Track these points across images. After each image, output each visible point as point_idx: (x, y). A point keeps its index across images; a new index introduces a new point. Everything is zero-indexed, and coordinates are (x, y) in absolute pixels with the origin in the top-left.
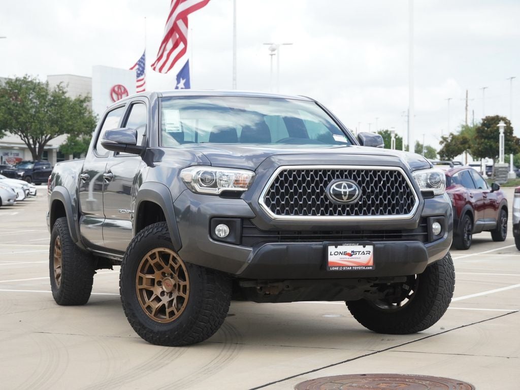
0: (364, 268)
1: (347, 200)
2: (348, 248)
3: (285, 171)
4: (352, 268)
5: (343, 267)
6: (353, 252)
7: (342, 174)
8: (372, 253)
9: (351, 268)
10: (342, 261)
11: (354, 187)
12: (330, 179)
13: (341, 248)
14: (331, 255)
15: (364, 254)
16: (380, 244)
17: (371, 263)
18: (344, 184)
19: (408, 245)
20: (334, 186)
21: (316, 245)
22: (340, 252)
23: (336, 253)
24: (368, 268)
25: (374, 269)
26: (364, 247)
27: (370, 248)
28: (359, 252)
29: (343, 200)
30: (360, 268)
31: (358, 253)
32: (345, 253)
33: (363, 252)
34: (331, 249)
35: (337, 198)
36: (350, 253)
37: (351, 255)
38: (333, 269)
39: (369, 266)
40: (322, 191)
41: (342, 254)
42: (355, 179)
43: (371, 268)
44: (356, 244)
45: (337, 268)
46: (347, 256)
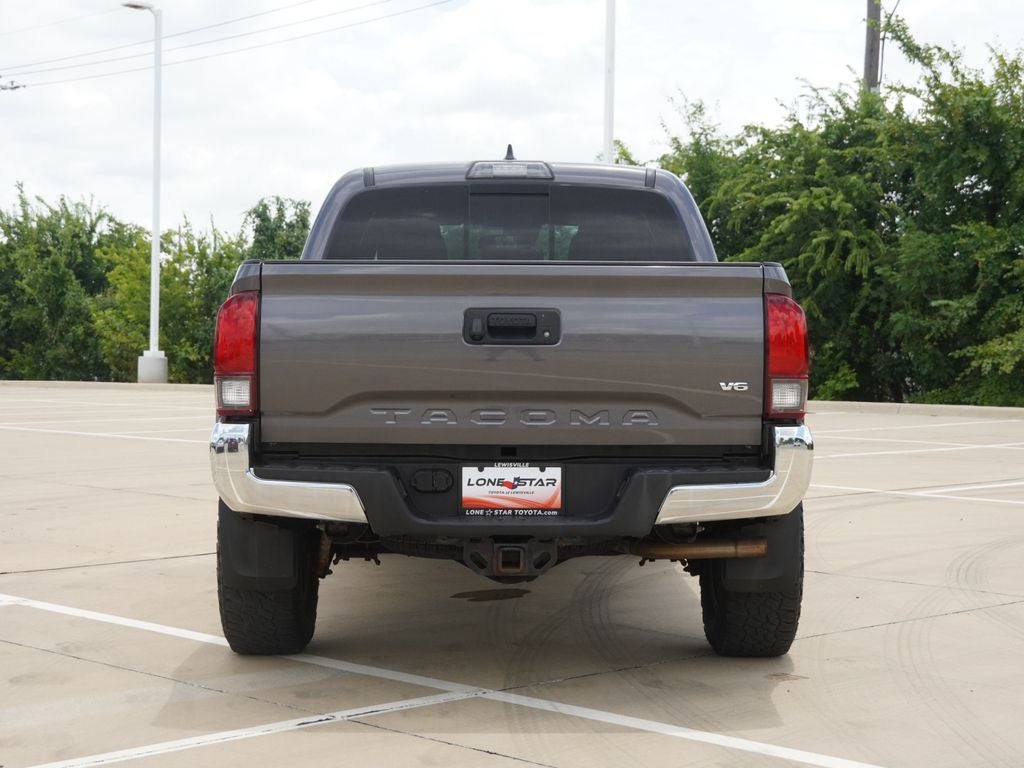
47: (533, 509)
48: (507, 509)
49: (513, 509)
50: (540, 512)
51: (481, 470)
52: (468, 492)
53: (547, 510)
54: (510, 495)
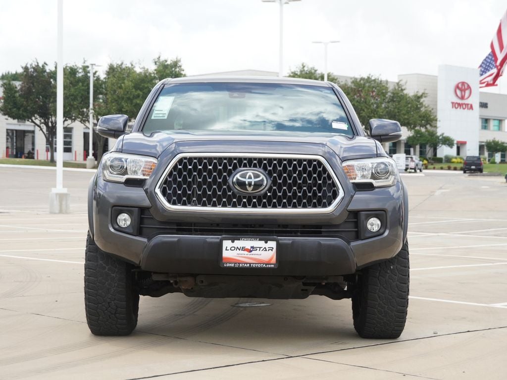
0: (264, 265)
1: (252, 191)
2: (247, 243)
3: (185, 158)
4: (250, 265)
5: (239, 264)
6: (252, 247)
7: (250, 162)
8: (275, 250)
9: (248, 265)
10: (239, 257)
11: (262, 177)
12: (235, 168)
13: (239, 243)
14: (226, 250)
15: (266, 250)
16: (287, 240)
17: (274, 260)
18: (250, 173)
19: (322, 242)
20: (238, 176)
21: (212, 238)
22: (237, 248)
23: (233, 249)
24: (269, 266)
25: (276, 267)
26: (266, 242)
27: (273, 244)
28: (260, 248)
29: (247, 190)
30: (259, 266)
31: (258, 249)
32: (244, 249)
33: (265, 248)
34: (227, 244)
35: (242, 189)
36: (249, 248)
37: (250, 251)
38: (228, 265)
39: (271, 264)
40: (225, 181)
41: (239, 250)
42: (265, 168)
43: (273, 266)
44: (256, 239)
45: (233, 265)
46: (246, 253)
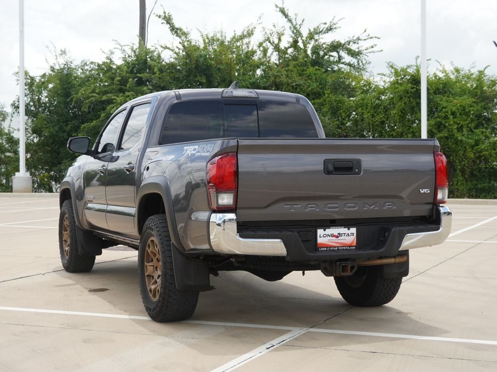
47: (346, 247)
48: (335, 247)
49: (338, 247)
50: (348, 248)
51: (325, 230)
52: (320, 240)
53: (351, 246)
54: (336, 241)
